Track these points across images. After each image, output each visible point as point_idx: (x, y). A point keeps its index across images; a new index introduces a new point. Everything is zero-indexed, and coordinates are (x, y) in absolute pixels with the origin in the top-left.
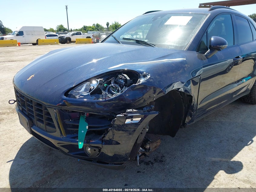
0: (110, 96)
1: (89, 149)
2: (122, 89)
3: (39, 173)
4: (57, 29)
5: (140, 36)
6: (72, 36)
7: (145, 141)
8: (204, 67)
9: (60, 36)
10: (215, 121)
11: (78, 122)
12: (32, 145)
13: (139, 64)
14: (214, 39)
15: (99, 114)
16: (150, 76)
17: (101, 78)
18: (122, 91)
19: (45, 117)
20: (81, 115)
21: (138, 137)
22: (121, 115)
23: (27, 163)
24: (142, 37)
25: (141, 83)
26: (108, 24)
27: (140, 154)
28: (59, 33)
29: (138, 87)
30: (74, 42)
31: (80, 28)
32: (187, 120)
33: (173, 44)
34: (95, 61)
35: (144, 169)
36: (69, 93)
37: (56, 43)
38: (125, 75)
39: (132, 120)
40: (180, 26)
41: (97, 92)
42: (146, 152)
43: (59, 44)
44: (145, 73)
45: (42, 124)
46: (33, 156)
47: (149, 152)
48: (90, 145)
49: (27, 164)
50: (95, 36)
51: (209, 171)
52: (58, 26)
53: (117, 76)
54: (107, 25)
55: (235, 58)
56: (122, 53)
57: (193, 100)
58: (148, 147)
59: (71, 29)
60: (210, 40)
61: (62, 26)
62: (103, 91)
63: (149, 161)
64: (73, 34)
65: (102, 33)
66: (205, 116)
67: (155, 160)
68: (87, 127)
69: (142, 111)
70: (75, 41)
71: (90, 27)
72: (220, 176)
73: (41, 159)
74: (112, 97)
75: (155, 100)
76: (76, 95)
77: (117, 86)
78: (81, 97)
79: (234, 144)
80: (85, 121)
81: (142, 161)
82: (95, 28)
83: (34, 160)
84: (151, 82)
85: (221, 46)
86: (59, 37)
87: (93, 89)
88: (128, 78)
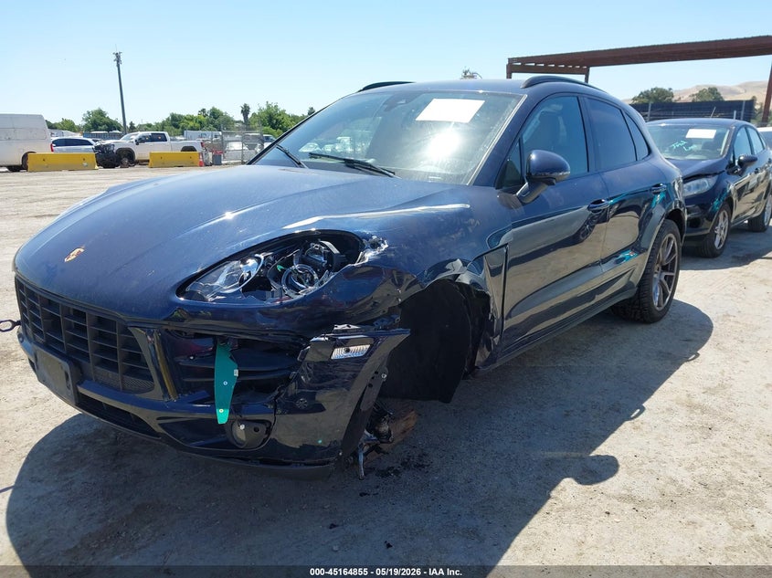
0: (291, 295)
1: (242, 427)
2: (320, 275)
3: (92, 515)
4: (84, 123)
5: (345, 145)
6: (137, 144)
7: (378, 415)
8: (515, 226)
9: (98, 144)
10: (553, 367)
11: (213, 362)
12: (60, 447)
13: (357, 217)
14: (538, 156)
15: (266, 339)
16: (387, 246)
17: (266, 250)
18: (322, 283)
19: (121, 352)
20: (220, 344)
21: (363, 393)
22: (323, 339)
23: (54, 492)
24: (349, 150)
25: (367, 261)
26: (245, 111)
27: (366, 448)
28: (92, 136)
29: (360, 271)
30: (143, 163)
31: (160, 121)
32: (479, 359)
33: (438, 170)
34: (229, 216)
35: (378, 487)
36: (188, 289)
37: (85, 164)
38: (327, 243)
39: (348, 351)
40: (457, 124)
41: (258, 285)
42: (382, 442)
43: (97, 167)
44: (374, 237)
45: (111, 374)
46: (70, 475)
47: (388, 442)
48: (243, 416)
49: (54, 494)
50: (208, 145)
51: (539, 482)
52: (89, 113)
53: (307, 246)
54: (242, 111)
55: (594, 203)
56: (314, 191)
57: (492, 307)
58: (384, 428)
59: (131, 124)
60: (529, 160)
61: (101, 113)
62: (273, 283)
63: (389, 469)
64: (140, 139)
65: (227, 138)
66: (527, 349)
67: (403, 464)
68: (236, 373)
69: (372, 330)
70: (148, 161)
71: (191, 119)
72: (563, 490)
73: (93, 480)
74: (298, 297)
75: (402, 303)
76: (207, 293)
77: (309, 268)
78: (218, 297)
79: (598, 419)
80: (231, 358)
81: (370, 468)
82: (208, 120)
83: (72, 483)
84: (391, 258)
85: (555, 174)
86: (97, 148)
87: (248, 278)
88: (335, 251)
